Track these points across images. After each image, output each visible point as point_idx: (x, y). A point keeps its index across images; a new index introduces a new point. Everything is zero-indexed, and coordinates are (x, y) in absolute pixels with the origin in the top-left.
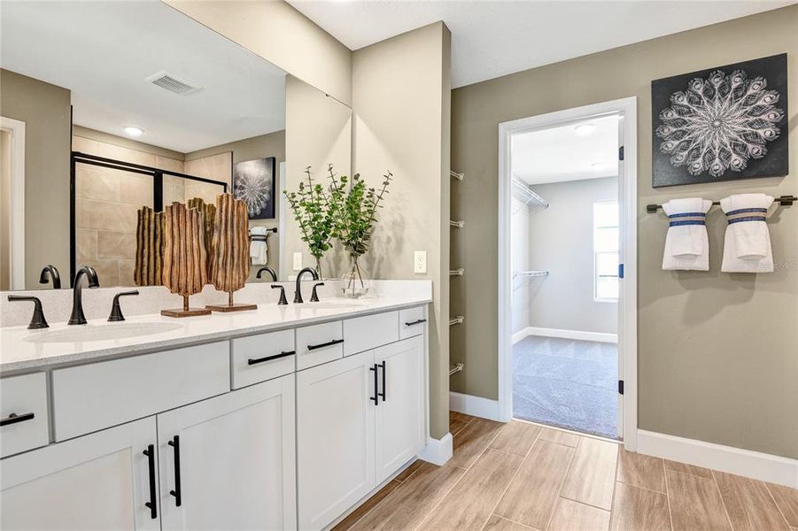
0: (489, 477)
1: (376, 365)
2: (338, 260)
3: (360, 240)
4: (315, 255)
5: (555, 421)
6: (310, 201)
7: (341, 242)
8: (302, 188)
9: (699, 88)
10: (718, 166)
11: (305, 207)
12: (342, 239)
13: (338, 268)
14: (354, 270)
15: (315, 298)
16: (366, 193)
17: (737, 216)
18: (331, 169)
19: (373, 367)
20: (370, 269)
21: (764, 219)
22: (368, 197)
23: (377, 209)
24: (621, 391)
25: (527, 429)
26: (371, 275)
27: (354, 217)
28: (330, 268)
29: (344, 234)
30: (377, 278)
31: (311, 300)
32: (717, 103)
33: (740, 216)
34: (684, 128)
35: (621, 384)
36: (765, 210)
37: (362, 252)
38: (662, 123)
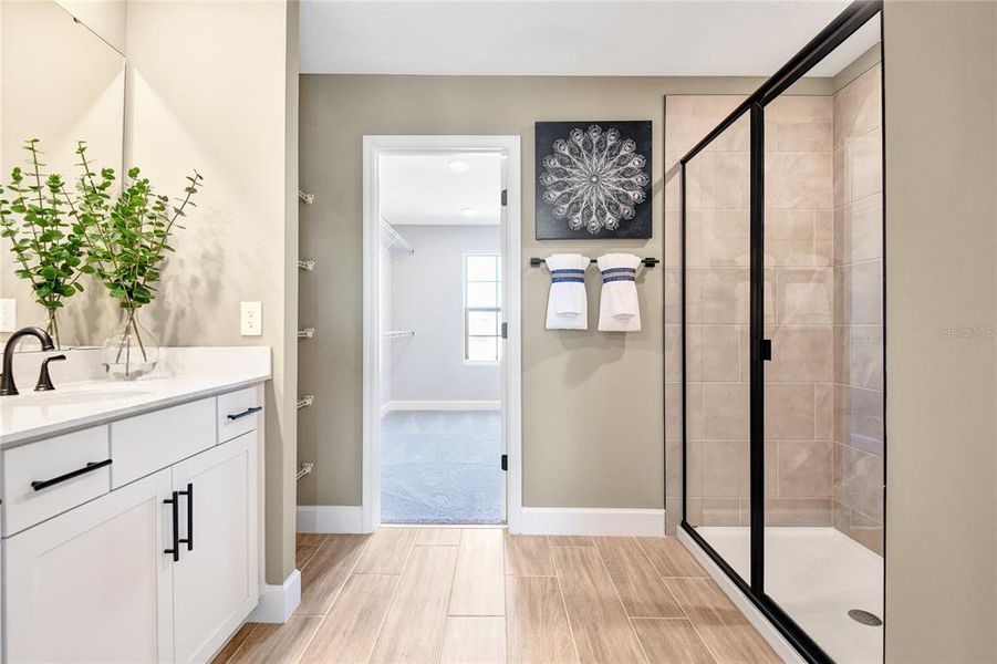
0: (356, 617)
1: (175, 494)
2: (93, 313)
3: (141, 280)
4: (46, 304)
5: (431, 517)
6: (37, 203)
7: (101, 282)
8: (17, 178)
9: (578, 139)
10: (594, 223)
11: (25, 215)
12: (103, 276)
13: (93, 329)
14: (128, 331)
15: (45, 382)
16: (152, 202)
17: (611, 275)
18: (82, 150)
19: (171, 498)
20: (159, 329)
21: (633, 279)
22: (155, 208)
23: (174, 229)
24: (505, 467)
25: (400, 535)
26: (162, 339)
27: (129, 241)
28: (77, 327)
29: (109, 268)
30: (174, 343)
31: (37, 389)
32: (595, 159)
33: (615, 274)
34: (565, 179)
35: (505, 458)
36: (634, 271)
37: (144, 301)
38: (545, 170)
